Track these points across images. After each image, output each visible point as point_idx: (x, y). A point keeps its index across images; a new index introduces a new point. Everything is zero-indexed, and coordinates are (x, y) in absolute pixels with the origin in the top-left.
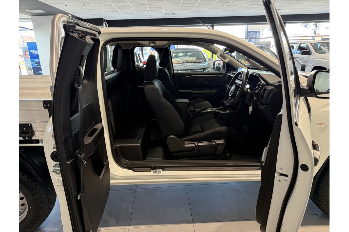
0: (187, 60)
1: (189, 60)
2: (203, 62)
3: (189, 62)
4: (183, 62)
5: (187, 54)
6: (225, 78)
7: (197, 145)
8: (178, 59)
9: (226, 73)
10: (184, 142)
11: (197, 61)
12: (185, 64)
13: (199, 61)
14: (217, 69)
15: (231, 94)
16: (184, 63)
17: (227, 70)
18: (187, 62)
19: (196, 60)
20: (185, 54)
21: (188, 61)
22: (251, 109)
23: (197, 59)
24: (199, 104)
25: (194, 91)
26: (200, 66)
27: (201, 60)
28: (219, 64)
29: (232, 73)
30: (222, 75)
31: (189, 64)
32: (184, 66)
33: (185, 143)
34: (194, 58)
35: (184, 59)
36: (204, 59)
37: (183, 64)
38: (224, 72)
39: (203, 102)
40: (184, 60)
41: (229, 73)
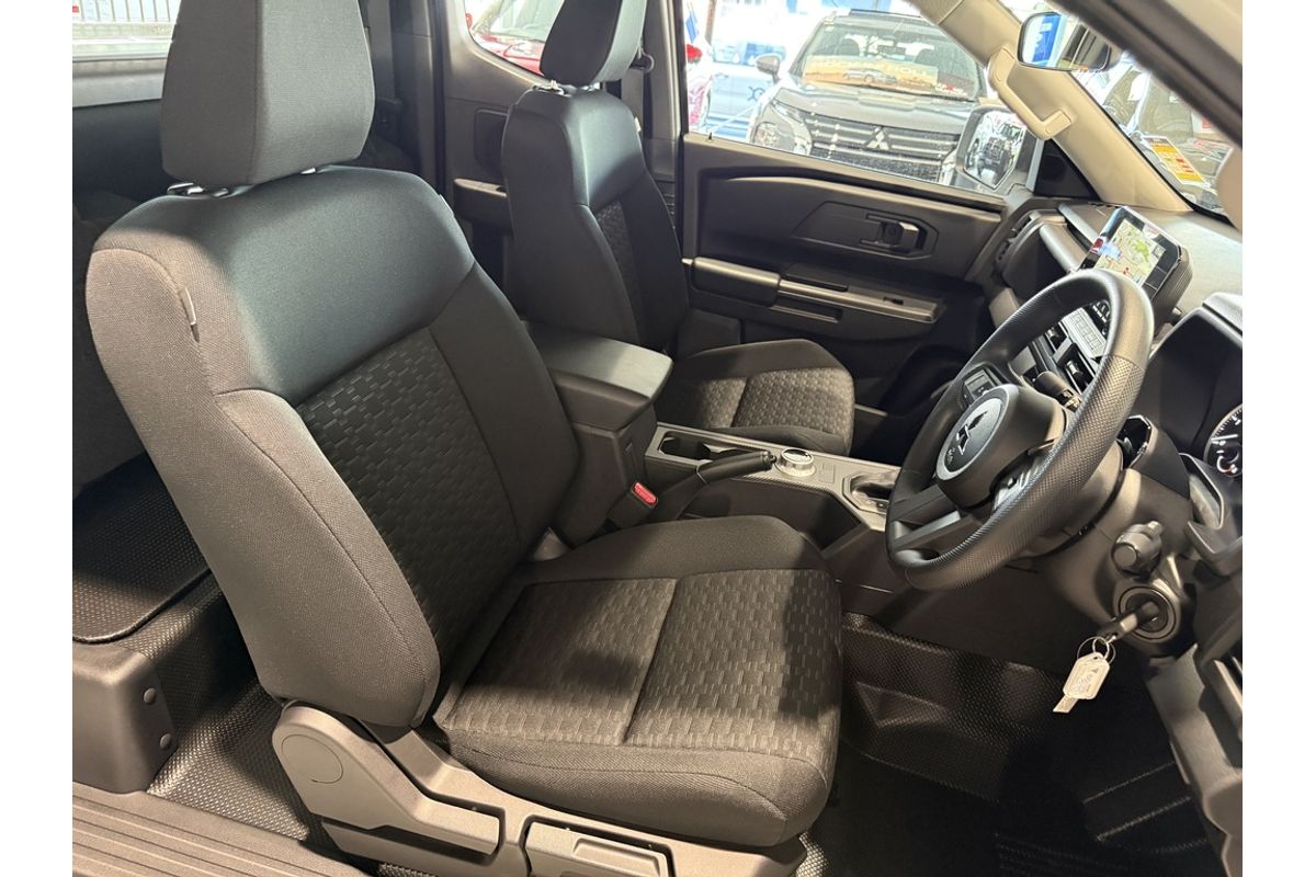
0: (888, 77)
1: (898, 78)
2: (967, 100)
3: (898, 88)
4: (868, 81)
5: (900, 45)
6: (1008, 244)
7: (513, 834)
8: (851, 65)
9: (1026, 208)
10: (431, 771)
11: (941, 89)
12: (872, 96)
13: (946, 92)
14: (993, 157)
15: (951, 469)
16: (869, 87)
17: (1036, 192)
18: (889, 88)
19: (935, 83)
20: (890, 43)
21: (893, 80)
22: (1087, 677)
23: (939, 81)
24: (783, 375)
25: (784, 284)
26: (951, 118)
27: (960, 86)
28: (1007, 131)
29: (1067, 221)
30: (995, 218)
31: (895, 99)
32: (863, 103)
33: (435, 786)
34: (928, 74)
35: (877, 67)
36: (977, 86)
37: (863, 90)
38: (1014, 201)
39: (816, 373)
40: (875, 74)
41: (1043, 213)
